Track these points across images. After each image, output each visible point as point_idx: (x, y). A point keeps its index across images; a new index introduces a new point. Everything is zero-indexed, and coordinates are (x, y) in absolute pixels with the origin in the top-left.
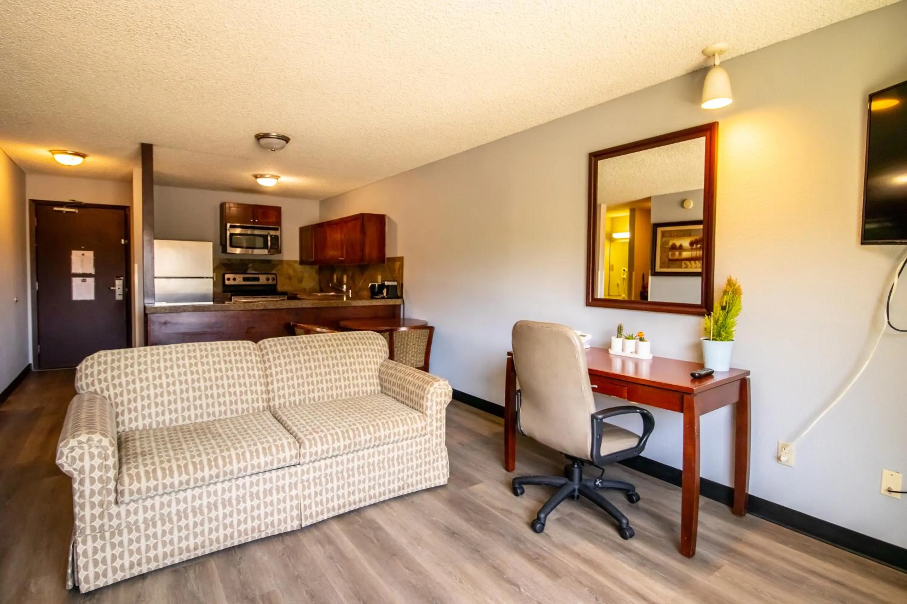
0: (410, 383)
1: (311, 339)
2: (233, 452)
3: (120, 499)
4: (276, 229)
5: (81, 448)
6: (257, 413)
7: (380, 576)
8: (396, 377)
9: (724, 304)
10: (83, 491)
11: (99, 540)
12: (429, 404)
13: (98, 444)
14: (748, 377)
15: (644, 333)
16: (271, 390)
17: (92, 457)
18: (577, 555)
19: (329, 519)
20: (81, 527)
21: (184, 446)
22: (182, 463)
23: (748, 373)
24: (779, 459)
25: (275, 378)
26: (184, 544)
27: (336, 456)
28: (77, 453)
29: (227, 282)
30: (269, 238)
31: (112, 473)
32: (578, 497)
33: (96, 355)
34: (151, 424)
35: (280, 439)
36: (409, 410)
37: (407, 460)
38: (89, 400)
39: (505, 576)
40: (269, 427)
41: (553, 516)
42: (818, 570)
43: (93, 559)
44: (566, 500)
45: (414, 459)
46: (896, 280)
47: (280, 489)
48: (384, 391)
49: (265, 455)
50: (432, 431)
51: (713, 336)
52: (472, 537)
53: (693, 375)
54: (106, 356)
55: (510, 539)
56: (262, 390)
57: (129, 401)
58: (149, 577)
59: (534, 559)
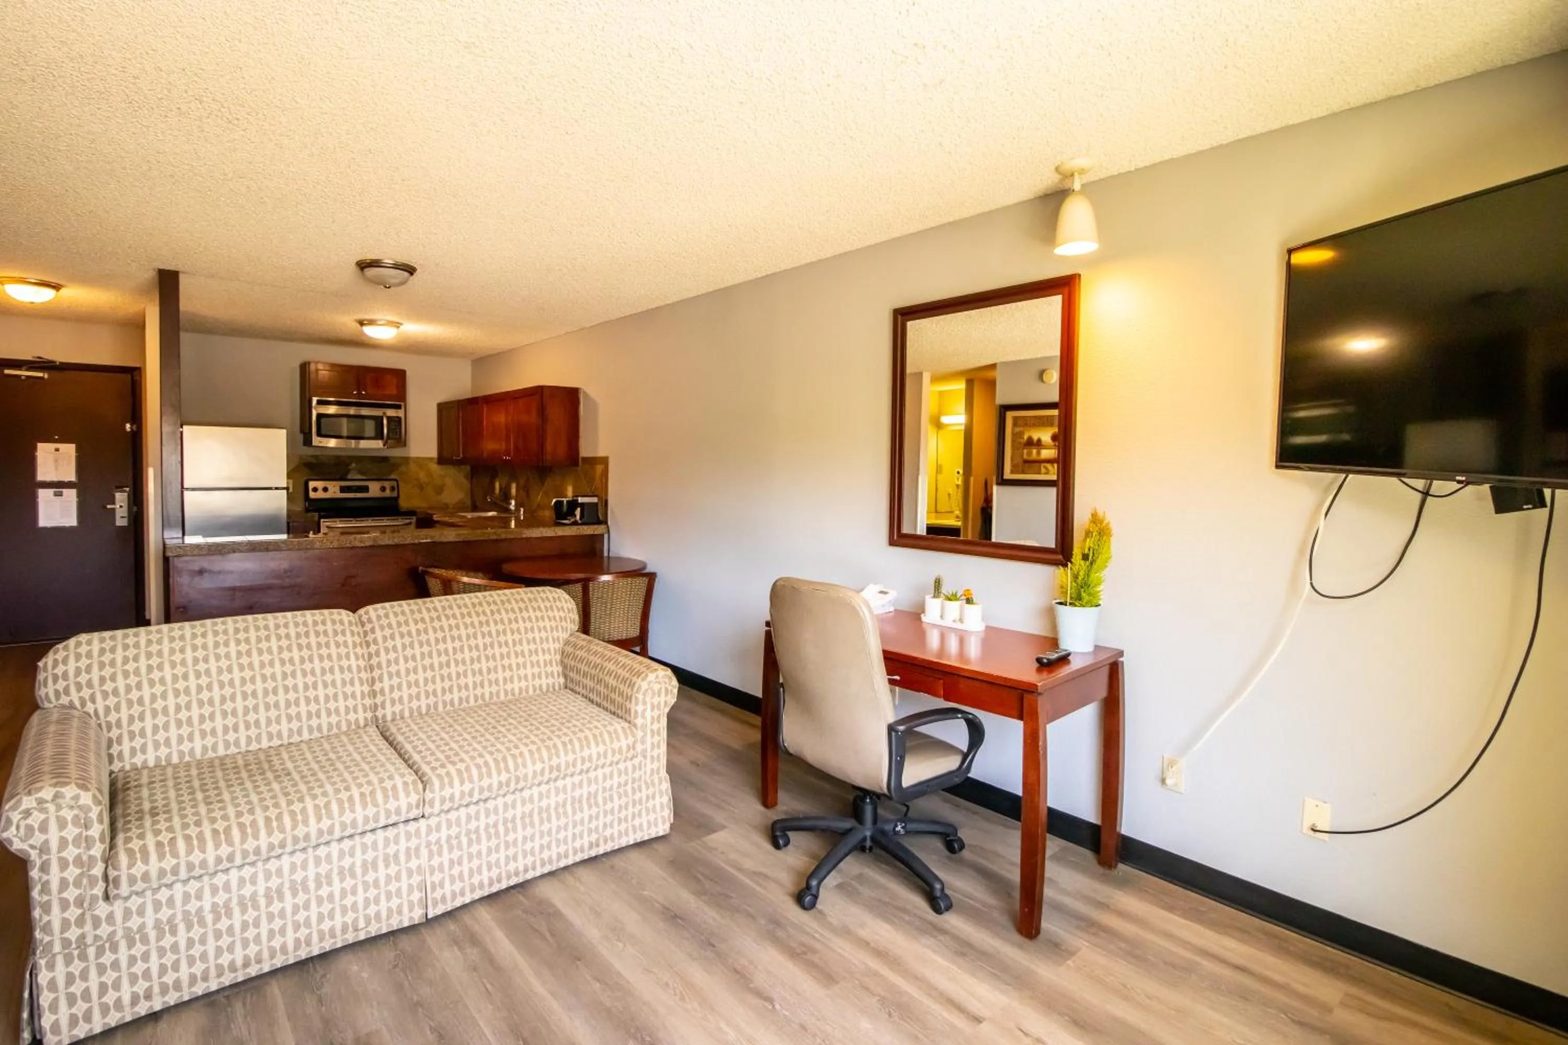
0: (610, 673)
1: (448, 604)
2: (309, 804)
3: (113, 892)
4: (398, 407)
5: (43, 810)
6: (355, 730)
7: (553, 994)
8: (588, 663)
9: (1086, 551)
10: (47, 882)
11: (76, 961)
12: (640, 708)
13: (72, 803)
14: (1121, 659)
15: (973, 591)
16: (378, 690)
17: (62, 824)
18: (864, 944)
19: (473, 902)
20: (45, 942)
21: (226, 796)
22: (220, 825)
23: (1121, 654)
24: (1163, 781)
25: (385, 671)
26: (225, 960)
27: (486, 800)
28: (36, 819)
29: (312, 495)
30: (385, 422)
31: (98, 850)
32: (871, 849)
33: (72, 642)
34: (169, 756)
35: (391, 778)
36: (608, 717)
37: (605, 798)
38: (59, 722)
39: (751, 985)
40: (374, 756)
41: (832, 880)
42: (1215, 949)
43: (67, 994)
44: (855, 853)
45: (616, 797)
46: (1322, 522)
47: (391, 859)
48: (570, 685)
49: (364, 805)
50: (645, 751)
51: (1071, 598)
52: (705, 922)
53: (1039, 660)
54: (89, 643)
55: (763, 922)
56: (362, 692)
57: (131, 719)
58: (165, 1017)
59: (798, 954)
